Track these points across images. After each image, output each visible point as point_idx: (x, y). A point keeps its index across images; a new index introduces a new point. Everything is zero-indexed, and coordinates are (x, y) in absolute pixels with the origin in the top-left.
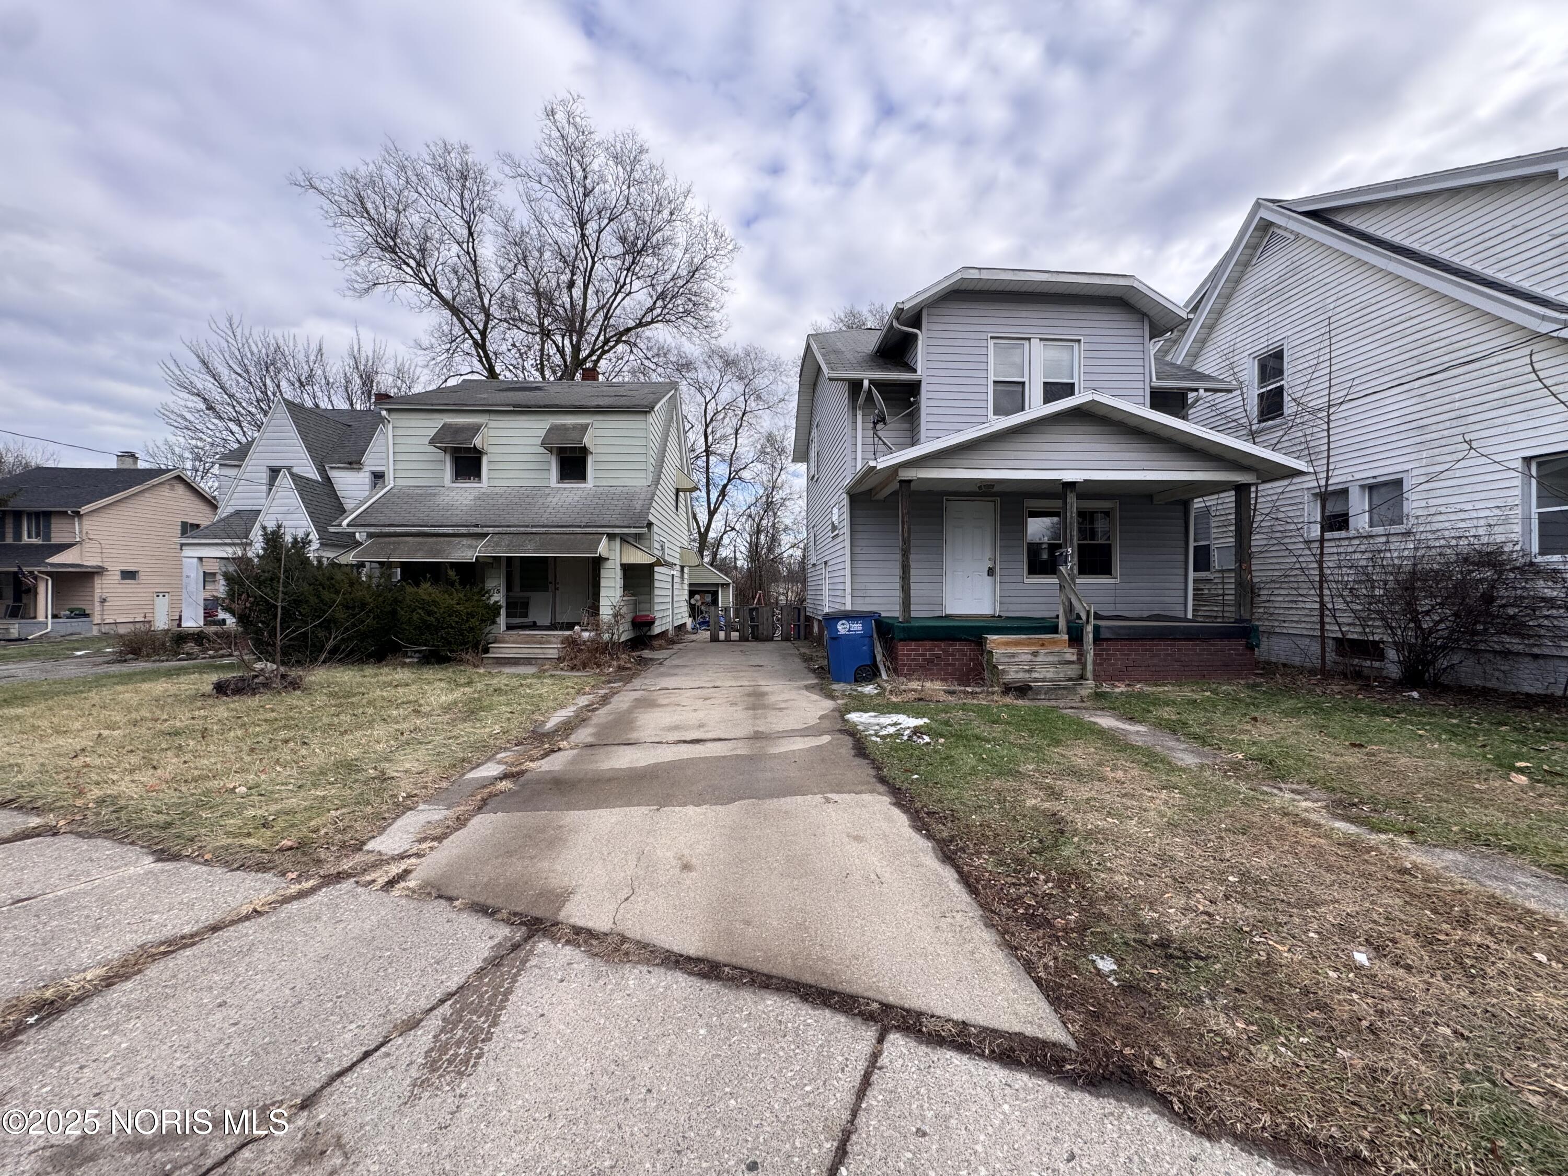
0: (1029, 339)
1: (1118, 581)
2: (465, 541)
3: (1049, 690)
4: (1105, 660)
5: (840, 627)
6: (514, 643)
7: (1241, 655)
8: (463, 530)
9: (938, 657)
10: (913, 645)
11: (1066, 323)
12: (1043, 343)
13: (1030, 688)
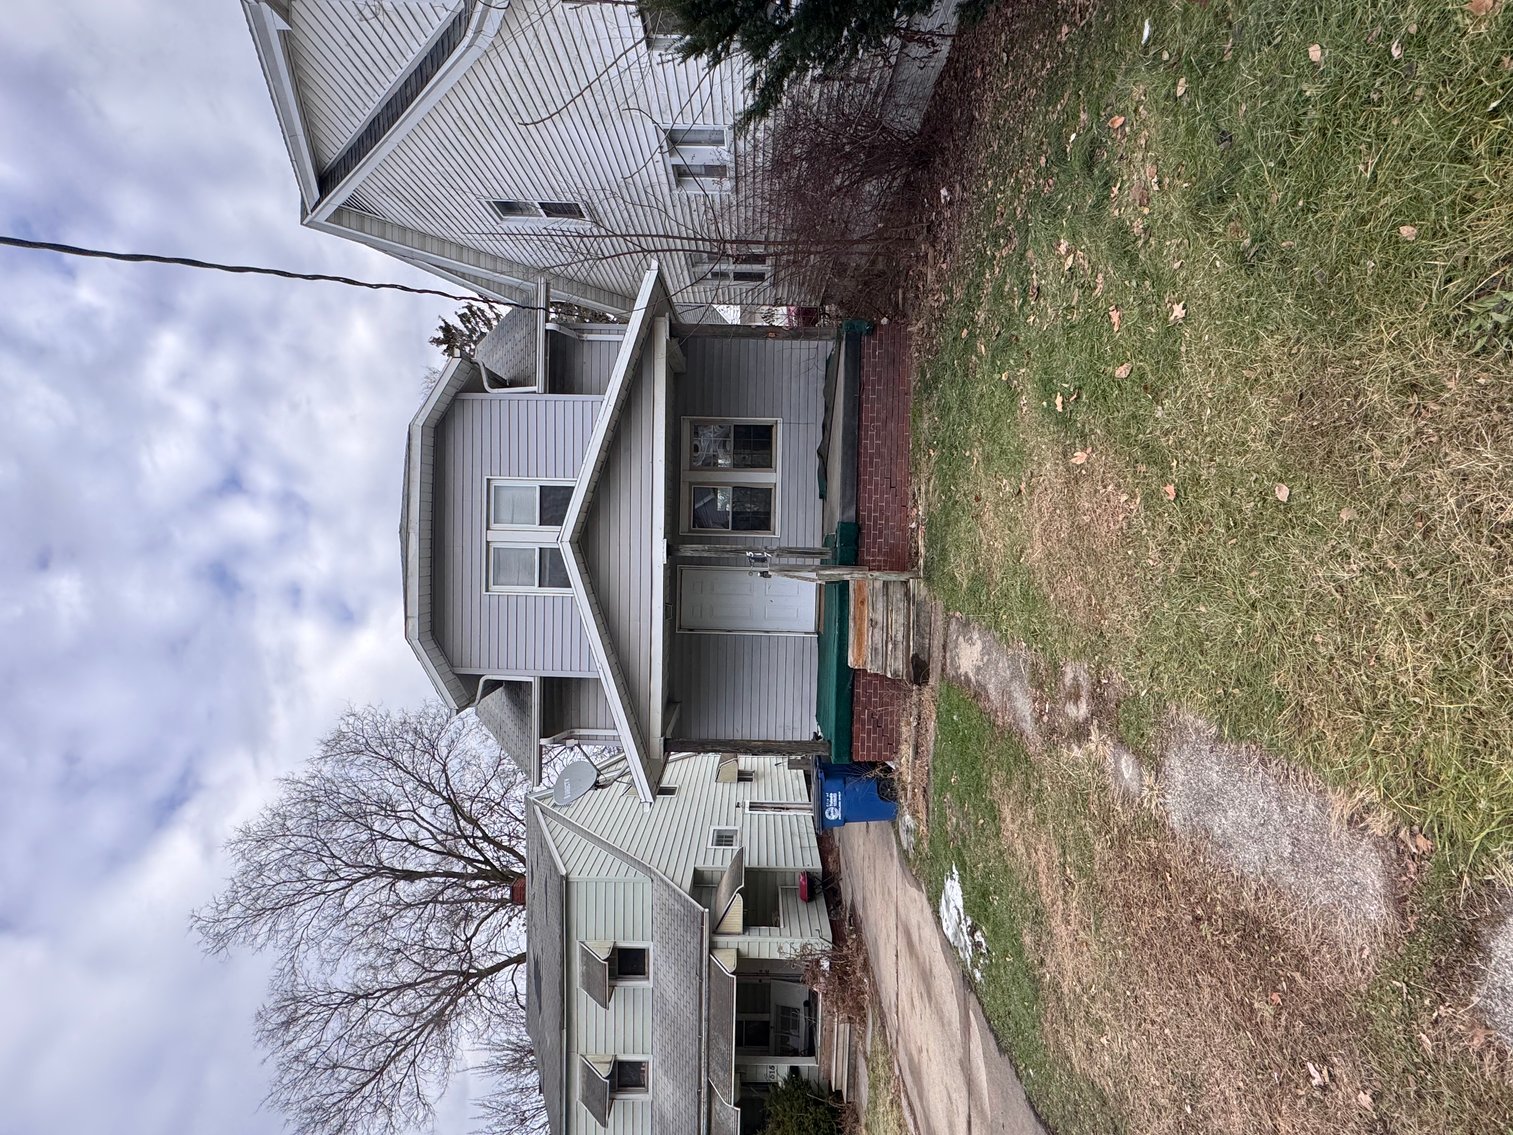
0: (488, 543)
1: (780, 420)
2: (716, 1106)
3: (919, 633)
4: (882, 514)
5: (833, 817)
6: (830, 1059)
7: (881, 340)
8: (704, 1108)
9: (872, 715)
10: (857, 744)
11: (467, 497)
12: (493, 526)
13: (916, 656)
